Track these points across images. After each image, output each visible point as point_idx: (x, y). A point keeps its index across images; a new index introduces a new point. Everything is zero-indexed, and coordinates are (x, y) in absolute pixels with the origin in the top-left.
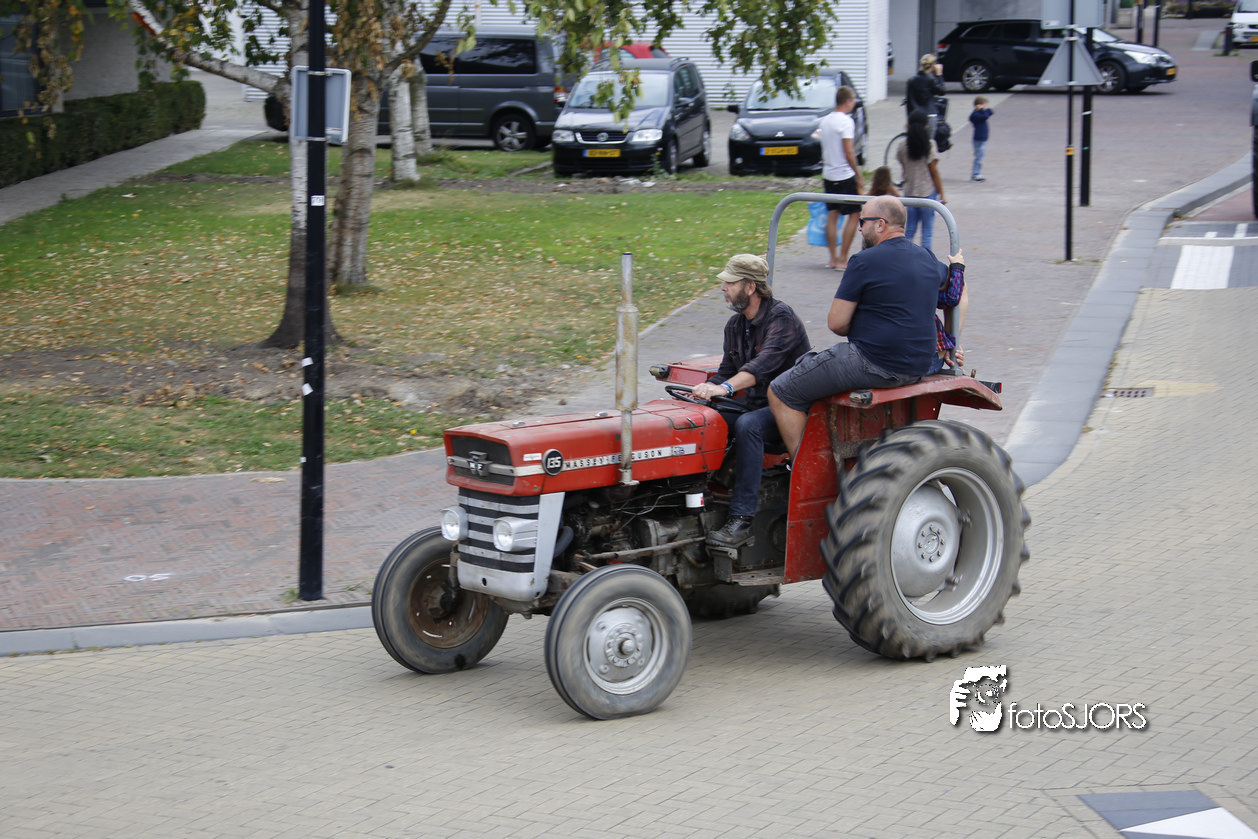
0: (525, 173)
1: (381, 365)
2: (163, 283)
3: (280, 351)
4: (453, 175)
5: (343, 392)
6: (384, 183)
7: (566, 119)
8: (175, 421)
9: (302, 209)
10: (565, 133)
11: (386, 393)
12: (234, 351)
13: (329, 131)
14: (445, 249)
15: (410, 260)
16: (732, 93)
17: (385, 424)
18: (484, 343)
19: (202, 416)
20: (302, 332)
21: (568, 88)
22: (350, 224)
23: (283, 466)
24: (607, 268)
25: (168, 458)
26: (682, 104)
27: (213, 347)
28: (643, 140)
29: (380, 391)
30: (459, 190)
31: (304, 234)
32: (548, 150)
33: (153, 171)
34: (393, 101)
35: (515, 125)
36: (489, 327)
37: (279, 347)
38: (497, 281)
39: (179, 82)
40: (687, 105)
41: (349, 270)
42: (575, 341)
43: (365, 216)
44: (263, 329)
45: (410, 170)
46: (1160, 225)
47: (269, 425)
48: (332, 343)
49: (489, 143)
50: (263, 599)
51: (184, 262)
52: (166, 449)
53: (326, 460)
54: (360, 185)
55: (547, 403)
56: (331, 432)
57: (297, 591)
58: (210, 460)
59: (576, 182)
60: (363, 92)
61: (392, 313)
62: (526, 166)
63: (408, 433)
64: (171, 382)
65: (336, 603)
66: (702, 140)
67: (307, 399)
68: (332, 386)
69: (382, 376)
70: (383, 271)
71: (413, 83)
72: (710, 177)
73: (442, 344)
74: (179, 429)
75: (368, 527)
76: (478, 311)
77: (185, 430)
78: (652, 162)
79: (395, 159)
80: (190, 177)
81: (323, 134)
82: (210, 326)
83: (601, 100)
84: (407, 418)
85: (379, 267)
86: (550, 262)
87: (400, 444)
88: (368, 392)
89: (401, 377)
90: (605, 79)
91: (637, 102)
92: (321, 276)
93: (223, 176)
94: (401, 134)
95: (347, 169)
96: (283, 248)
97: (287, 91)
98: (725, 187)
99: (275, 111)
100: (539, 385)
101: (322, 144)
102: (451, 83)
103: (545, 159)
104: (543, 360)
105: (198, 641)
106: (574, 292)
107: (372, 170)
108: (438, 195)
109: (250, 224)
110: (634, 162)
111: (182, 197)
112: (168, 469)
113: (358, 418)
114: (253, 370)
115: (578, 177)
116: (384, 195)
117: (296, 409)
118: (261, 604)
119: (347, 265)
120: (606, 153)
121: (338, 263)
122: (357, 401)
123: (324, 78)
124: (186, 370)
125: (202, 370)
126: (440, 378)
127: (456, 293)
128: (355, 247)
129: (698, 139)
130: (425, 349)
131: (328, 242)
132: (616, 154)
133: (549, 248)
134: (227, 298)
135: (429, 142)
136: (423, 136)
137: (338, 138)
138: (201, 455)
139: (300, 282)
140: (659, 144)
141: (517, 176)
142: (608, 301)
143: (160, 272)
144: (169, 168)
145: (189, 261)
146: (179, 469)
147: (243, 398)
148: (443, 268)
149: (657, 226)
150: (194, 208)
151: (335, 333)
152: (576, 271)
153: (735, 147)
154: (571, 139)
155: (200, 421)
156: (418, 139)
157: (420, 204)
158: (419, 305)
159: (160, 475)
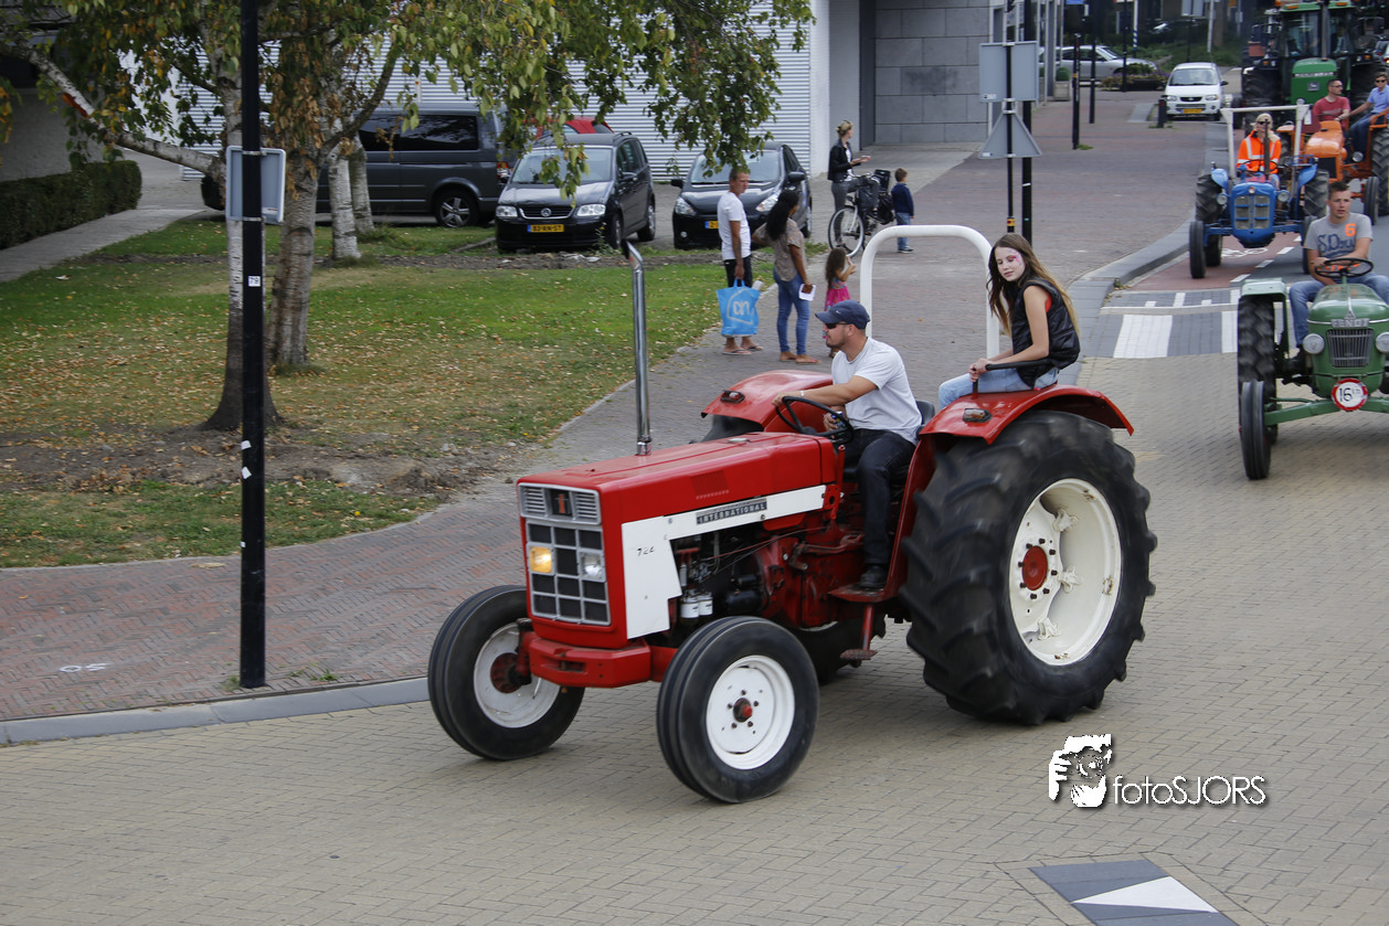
0: (468, 250)
1: (323, 446)
2: (99, 366)
3: (217, 433)
4: (395, 251)
5: (284, 475)
6: (325, 261)
7: (508, 195)
8: (111, 507)
9: (239, 288)
10: (507, 209)
11: (328, 474)
12: (171, 435)
13: (265, 211)
14: (388, 327)
15: (352, 338)
16: (676, 168)
17: (328, 506)
18: (428, 422)
19: (139, 501)
20: (241, 415)
21: (510, 163)
22: (289, 303)
23: (223, 550)
24: (552, 344)
25: (104, 545)
26: (626, 178)
27: (151, 431)
28: (587, 214)
29: (323, 472)
30: (401, 267)
31: (241, 314)
32: (492, 225)
33: (87, 253)
34: (333, 179)
35: (458, 201)
36: (434, 405)
37: (217, 429)
38: (440, 359)
39: (112, 162)
40: (631, 180)
41: (289, 350)
42: (521, 418)
43: (305, 296)
44: (201, 412)
45: (351, 247)
46: (1102, 295)
47: (208, 509)
48: (273, 424)
49: (432, 220)
50: (202, 687)
51: (120, 344)
52: (102, 537)
53: (267, 543)
54: (300, 264)
55: (492, 482)
56: (273, 514)
57: (238, 679)
58: (147, 546)
59: (521, 258)
60: (301, 170)
61: (334, 393)
62: (470, 243)
63: (353, 514)
64: (107, 467)
65: (279, 689)
66: (647, 214)
67: (245, 482)
68: (272, 467)
69: (325, 457)
70: (325, 350)
71: (354, 160)
72: (655, 251)
73: (384, 423)
74: (115, 515)
75: (311, 611)
76: (422, 389)
77: (121, 516)
78: (598, 237)
79: (335, 236)
80: (126, 258)
81: (259, 214)
82: (146, 409)
83: (546, 177)
84: (350, 500)
85: (320, 346)
86: (495, 339)
87: (343, 525)
88: (310, 474)
89: (344, 458)
90: (548, 154)
91: (583, 177)
92: (260, 358)
93: (159, 257)
94: (341, 212)
95: (286, 249)
96: (221, 329)
97: (222, 170)
98: (670, 261)
99: (212, 190)
100: (484, 464)
101: (259, 224)
102: (390, 160)
103: (488, 235)
104: (490, 437)
105: (137, 732)
106: (520, 368)
107: (312, 248)
108: (380, 272)
109: (188, 304)
110: (579, 237)
111: (118, 278)
112: (104, 556)
113: (301, 501)
114: (191, 453)
115: (521, 253)
116: (325, 273)
117: (235, 492)
118: (201, 693)
119: (287, 344)
120: (549, 228)
121: (278, 343)
122: (300, 484)
123: (259, 159)
124: (122, 455)
125: (139, 454)
126: (383, 458)
127: (400, 371)
128: (295, 327)
129: (643, 213)
130: (368, 428)
131: (266, 321)
132: (560, 229)
133: (494, 324)
134: (165, 380)
135: (370, 219)
136: (363, 213)
137: (275, 218)
138: (139, 542)
139: (238, 363)
140: (602, 218)
141: (462, 252)
142: (553, 378)
143: (95, 355)
144: (104, 249)
145: (126, 342)
146: (116, 556)
147: (182, 482)
148: (386, 346)
149: (602, 301)
150: (130, 289)
151: (276, 414)
152: (521, 348)
153: (679, 221)
154: (515, 215)
155: (136, 506)
156: (358, 216)
157: (361, 282)
158: (362, 384)
159: (96, 562)
